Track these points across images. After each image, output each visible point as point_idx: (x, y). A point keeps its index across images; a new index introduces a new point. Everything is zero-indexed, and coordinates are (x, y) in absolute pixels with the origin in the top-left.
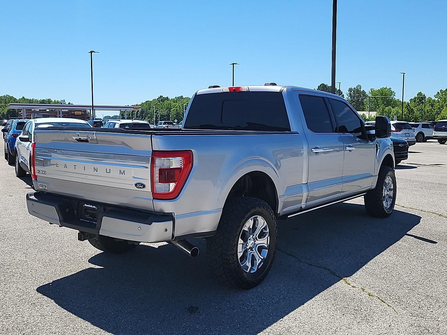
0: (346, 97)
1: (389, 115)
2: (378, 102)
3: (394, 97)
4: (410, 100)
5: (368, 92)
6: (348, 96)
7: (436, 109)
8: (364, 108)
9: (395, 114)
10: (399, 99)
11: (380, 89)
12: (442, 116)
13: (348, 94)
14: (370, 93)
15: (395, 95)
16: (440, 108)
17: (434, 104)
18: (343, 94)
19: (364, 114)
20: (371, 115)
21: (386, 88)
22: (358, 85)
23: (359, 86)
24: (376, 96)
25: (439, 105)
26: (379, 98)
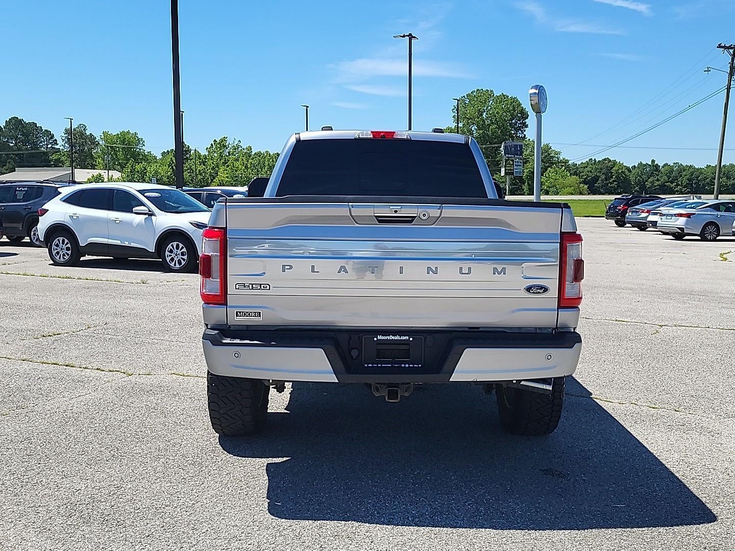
0: (61, 145)
1: (143, 177)
2: (117, 157)
3: (144, 148)
4: (163, 153)
5: (99, 136)
6: (64, 142)
7: (209, 169)
8: (93, 164)
9: (153, 176)
10: (150, 152)
11: (119, 133)
12: (219, 181)
13: (63, 138)
14: (101, 138)
15: (144, 145)
16: (214, 169)
17: (206, 162)
18: (55, 137)
19: (100, 174)
20: (112, 176)
21: (128, 132)
22: (80, 125)
23: (82, 126)
24: (114, 145)
25: (213, 163)
26: (118, 147)
